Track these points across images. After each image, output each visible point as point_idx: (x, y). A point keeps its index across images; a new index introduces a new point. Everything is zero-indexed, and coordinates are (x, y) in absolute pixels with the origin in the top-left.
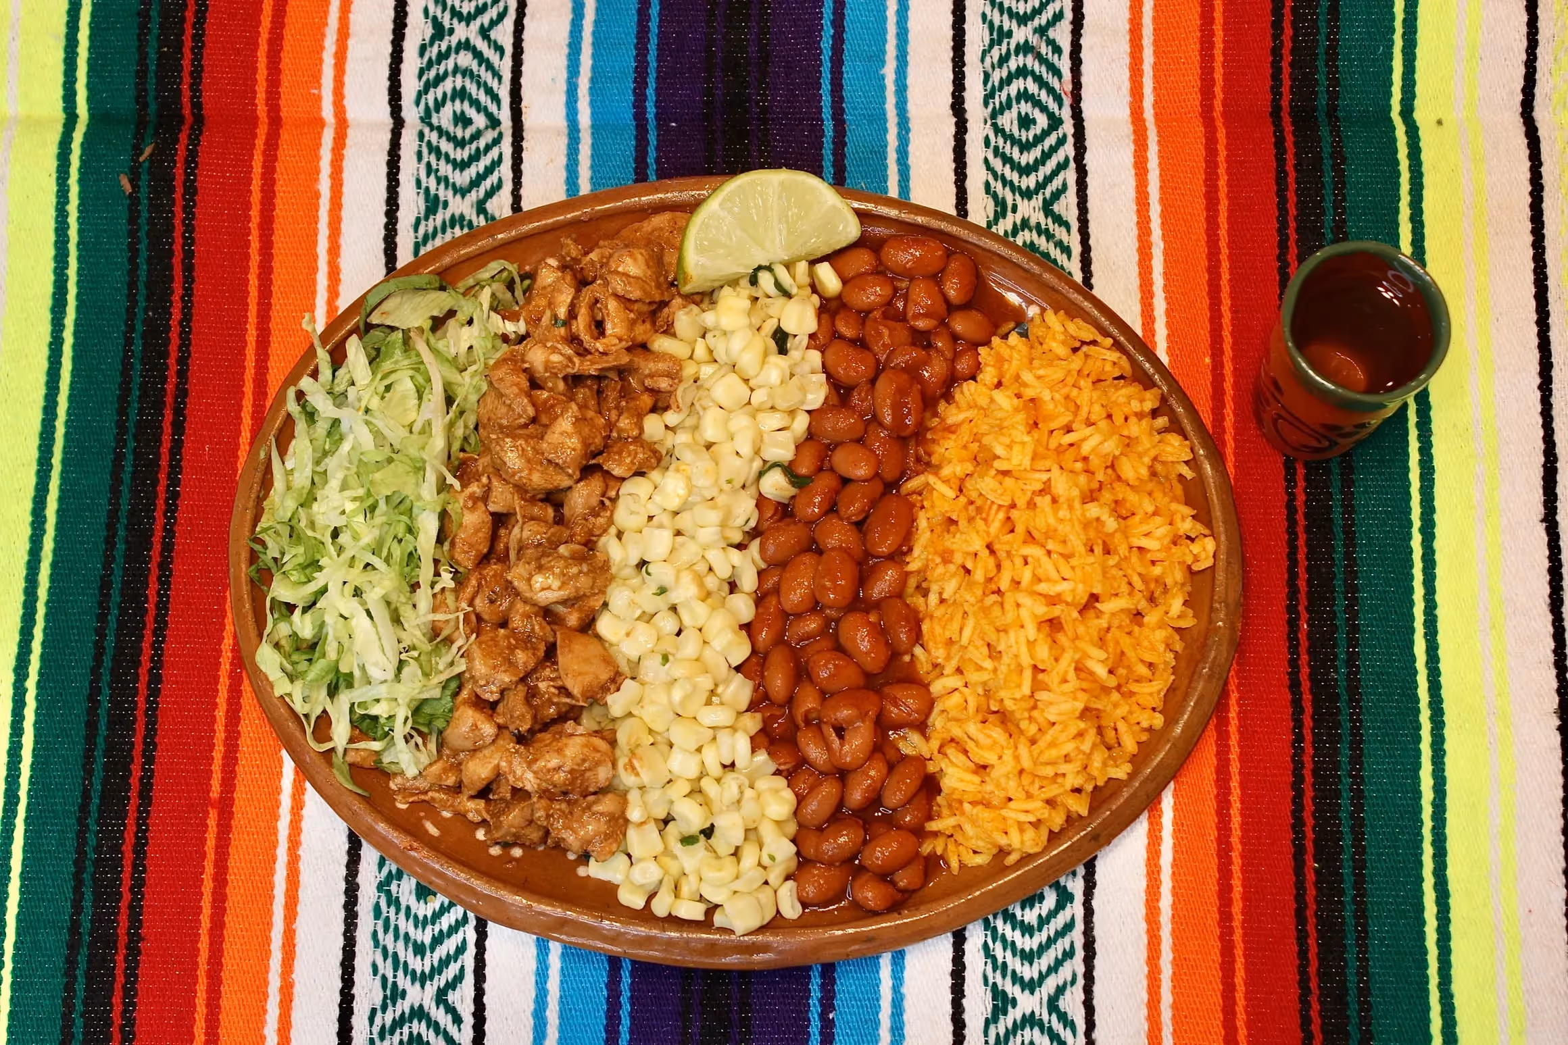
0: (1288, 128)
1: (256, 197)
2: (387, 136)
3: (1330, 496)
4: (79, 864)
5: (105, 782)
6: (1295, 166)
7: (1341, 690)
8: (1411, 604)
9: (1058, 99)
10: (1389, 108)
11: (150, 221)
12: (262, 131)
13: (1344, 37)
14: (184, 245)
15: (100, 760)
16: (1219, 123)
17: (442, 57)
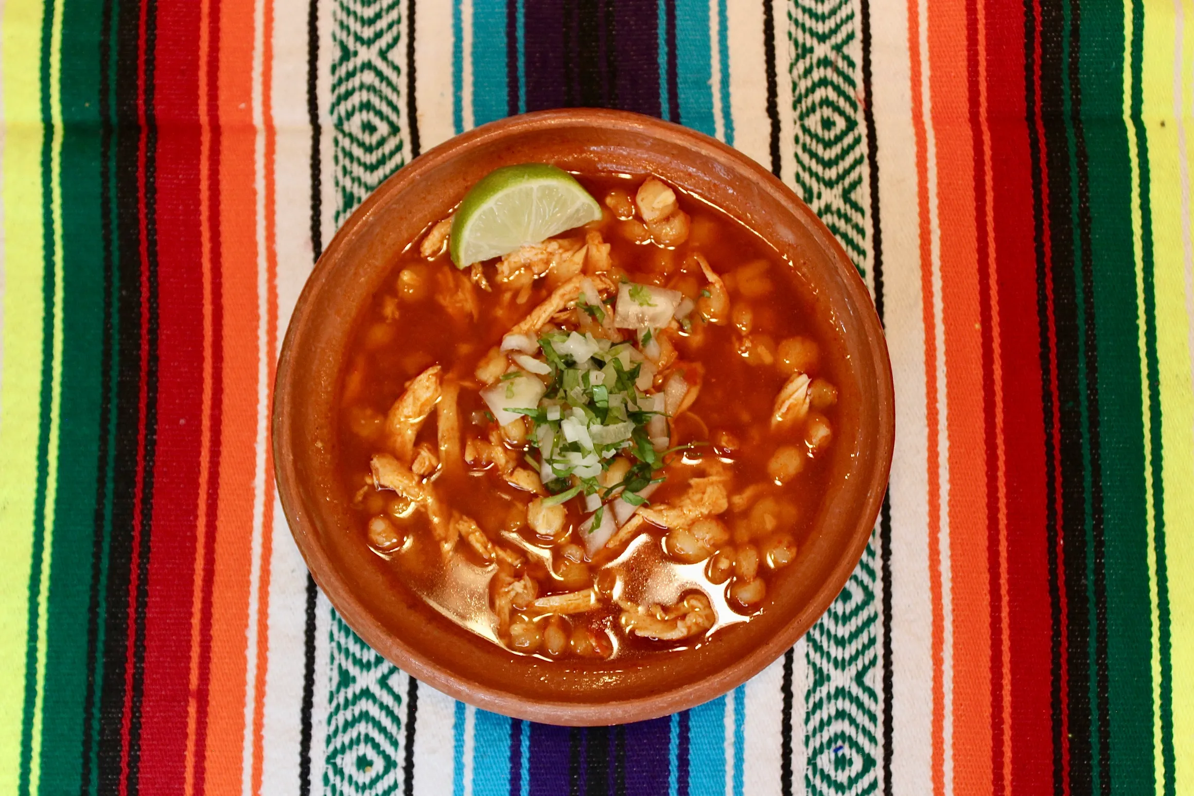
0: (1041, 131)
1: (205, 194)
2: (309, 143)
3: (1080, 436)
4: (87, 743)
5: (106, 678)
6: (1048, 163)
7: (1090, 594)
8: (1145, 523)
9: (854, 105)
10: (1121, 112)
11: (120, 216)
12: (206, 138)
13: (1084, 55)
14: (148, 235)
15: (101, 660)
16: (985, 128)
17: (350, 75)
